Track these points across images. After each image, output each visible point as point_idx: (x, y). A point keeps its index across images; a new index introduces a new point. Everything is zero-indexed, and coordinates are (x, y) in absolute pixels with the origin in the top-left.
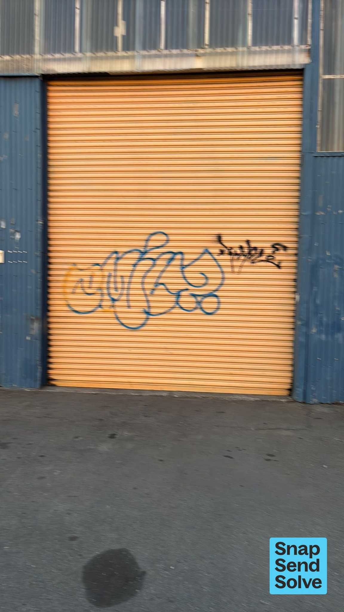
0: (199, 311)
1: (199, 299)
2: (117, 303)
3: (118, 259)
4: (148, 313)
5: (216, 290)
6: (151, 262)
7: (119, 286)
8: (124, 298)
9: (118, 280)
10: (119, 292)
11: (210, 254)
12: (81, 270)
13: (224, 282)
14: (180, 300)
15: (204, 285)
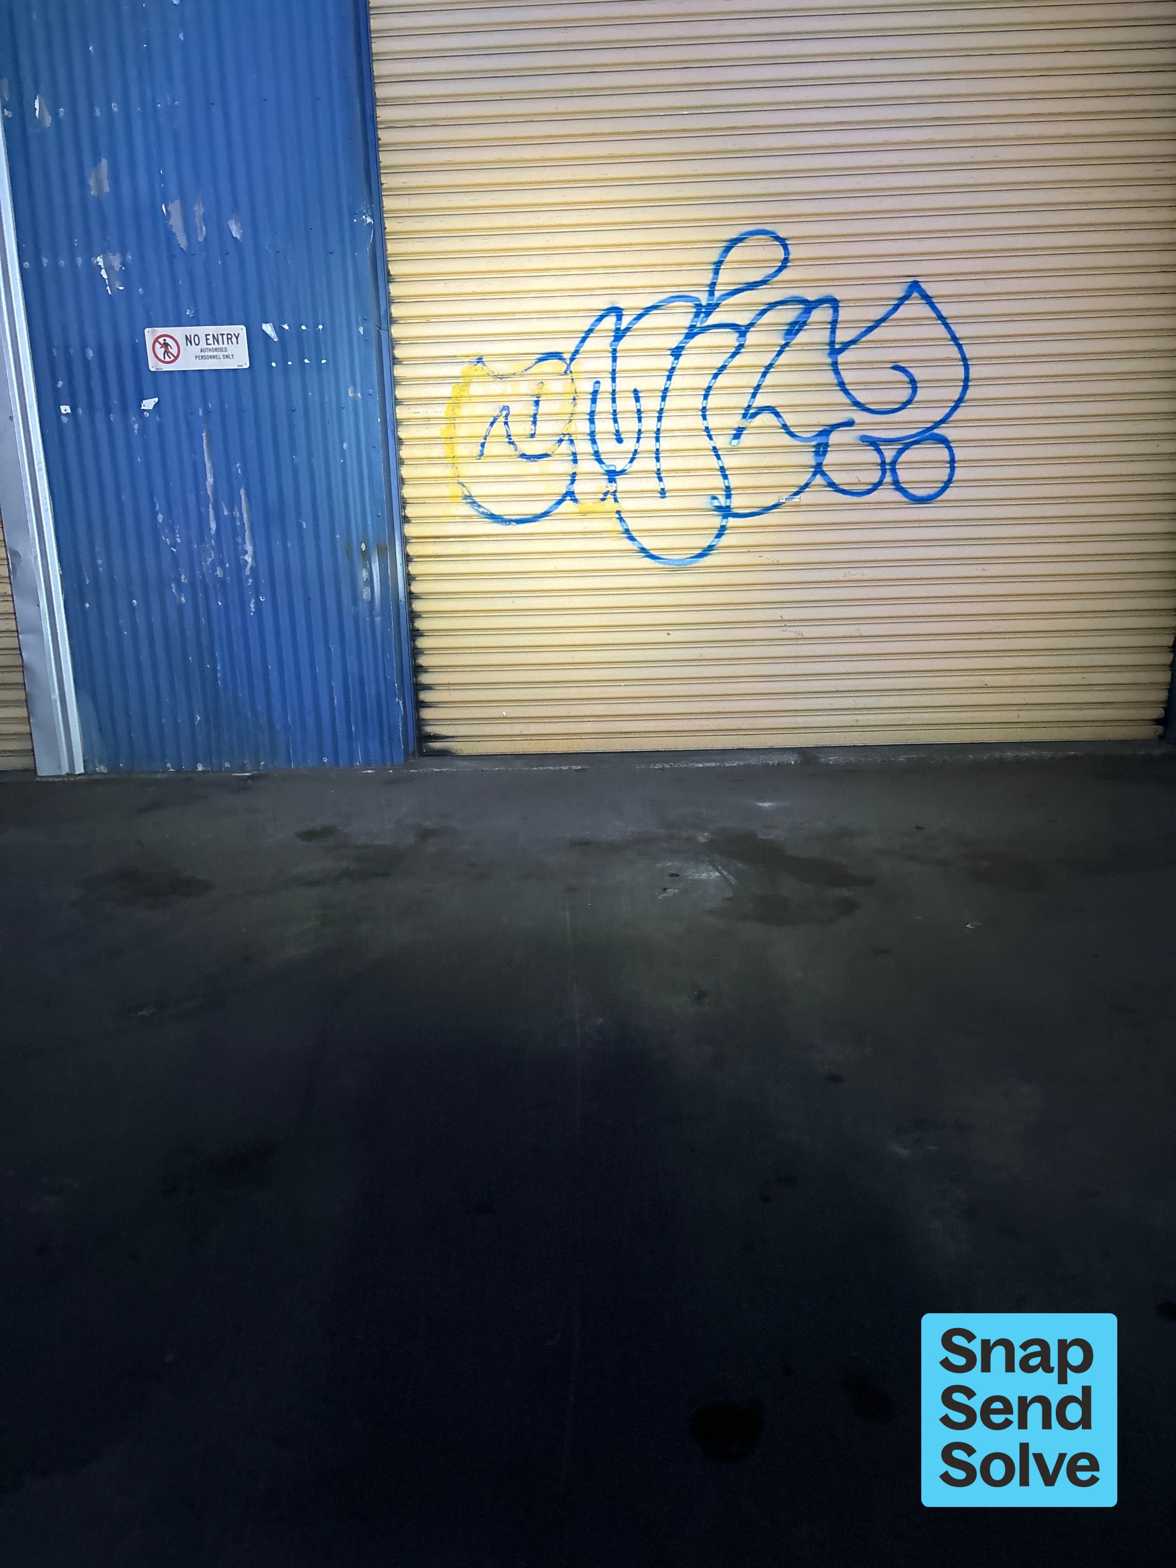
0: (889, 493)
1: (888, 452)
2: (622, 484)
3: (621, 332)
4: (725, 511)
5: (943, 421)
6: (731, 339)
7: (628, 425)
8: (646, 463)
9: (626, 404)
10: (629, 445)
11: (928, 299)
12: (501, 377)
13: (970, 394)
14: (829, 458)
15: (904, 405)
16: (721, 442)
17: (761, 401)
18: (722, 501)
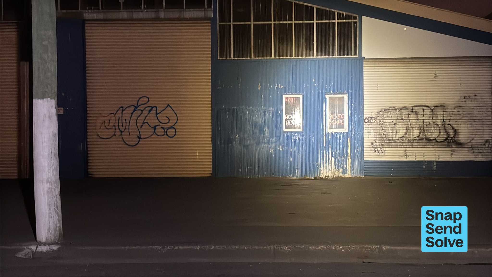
0: (166, 136)
1: (166, 130)
2: (123, 133)
3: (123, 110)
5: (174, 125)
6: (141, 112)
7: (124, 124)
8: (127, 130)
9: (124, 121)
10: (124, 127)
11: (171, 107)
12: (104, 117)
13: (178, 121)
14: (156, 131)
15: (168, 123)
16: (139, 127)
17: (145, 121)
18: (139, 137)
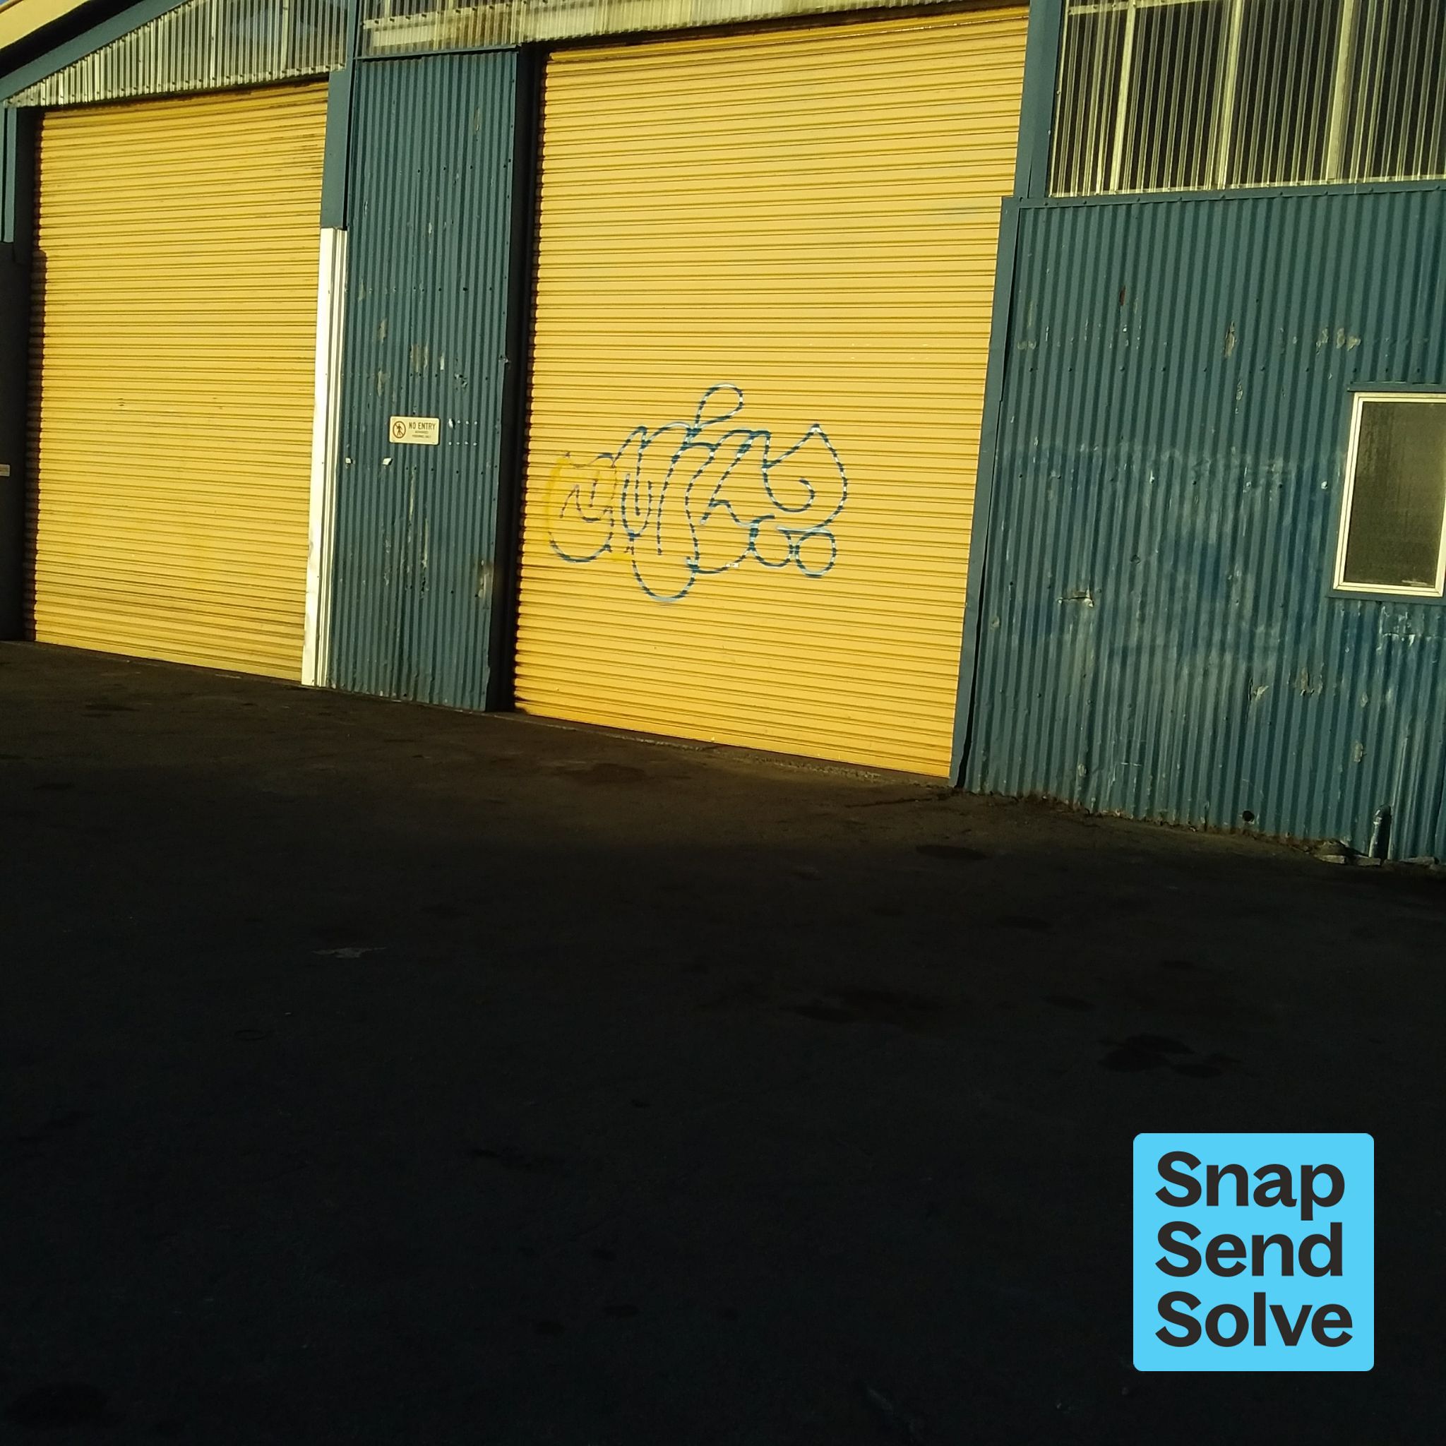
0: (792, 568)
1: (795, 541)
2: (637, 543)
3: (644, 444)
4: (694, 568)
6: (706, 453)
7: (644, 504)
8: (651, 531)
9: (644, 490)
10: (643, 517)
14: (758, 540)
15: (805, 507)
16: (695, 520)
17: (720, 495)
18: (693, 562)
